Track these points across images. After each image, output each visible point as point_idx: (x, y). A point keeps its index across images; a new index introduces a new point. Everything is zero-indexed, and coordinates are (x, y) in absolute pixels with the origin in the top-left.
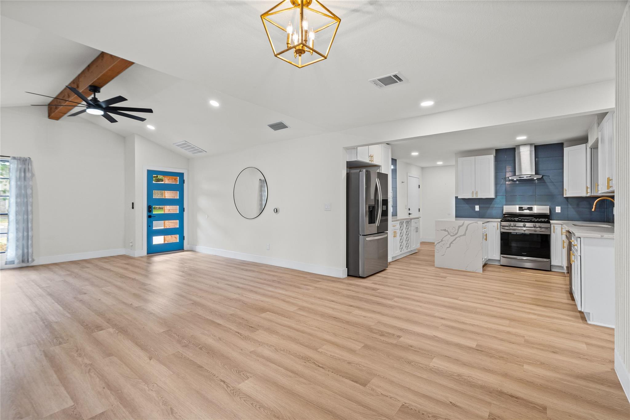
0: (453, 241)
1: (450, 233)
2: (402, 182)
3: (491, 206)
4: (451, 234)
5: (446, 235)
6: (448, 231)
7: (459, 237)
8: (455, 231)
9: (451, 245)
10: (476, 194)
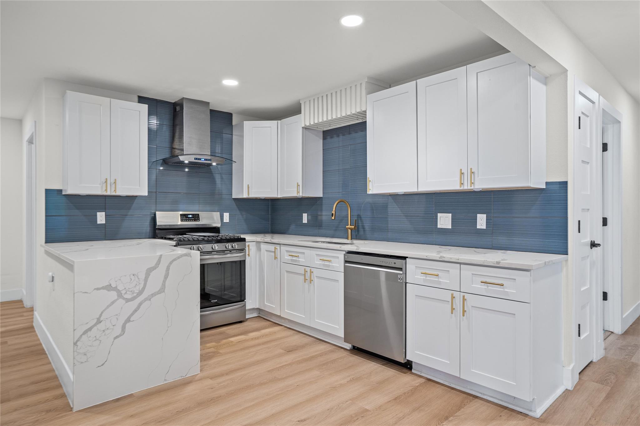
0: (132, 314)
1: (123, 292)
4: (126, 296)
5: (113, 303)
6: (118, 288)
7: (149, 299)
8: (138, 284)
9: (125, 328)
10: (113, 186)
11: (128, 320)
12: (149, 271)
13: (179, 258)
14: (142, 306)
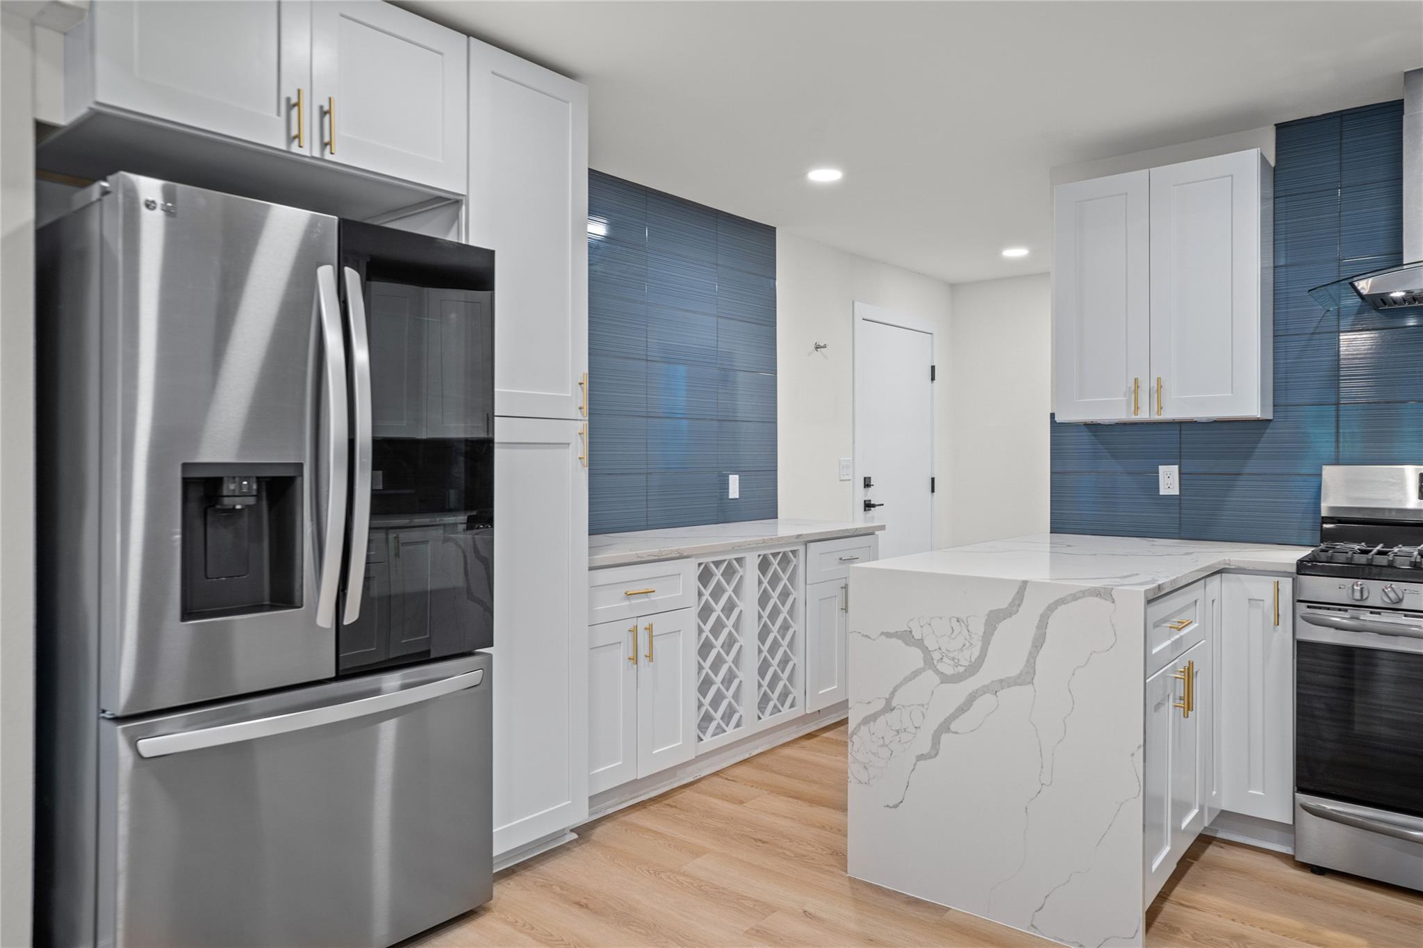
0: (954, 718)
1: (936, 656)
2: (818, 347)
3: (1247, 470)
4: (940, 667)
5: (916, 674)
6: (926, 643)
7: (993, 689)
8: (968, 644)
9: (939, 743)
10: (1156, 395)
11: (945, 727)
12: (995, 619)
13: (1075, 597)
14: (976, 704)
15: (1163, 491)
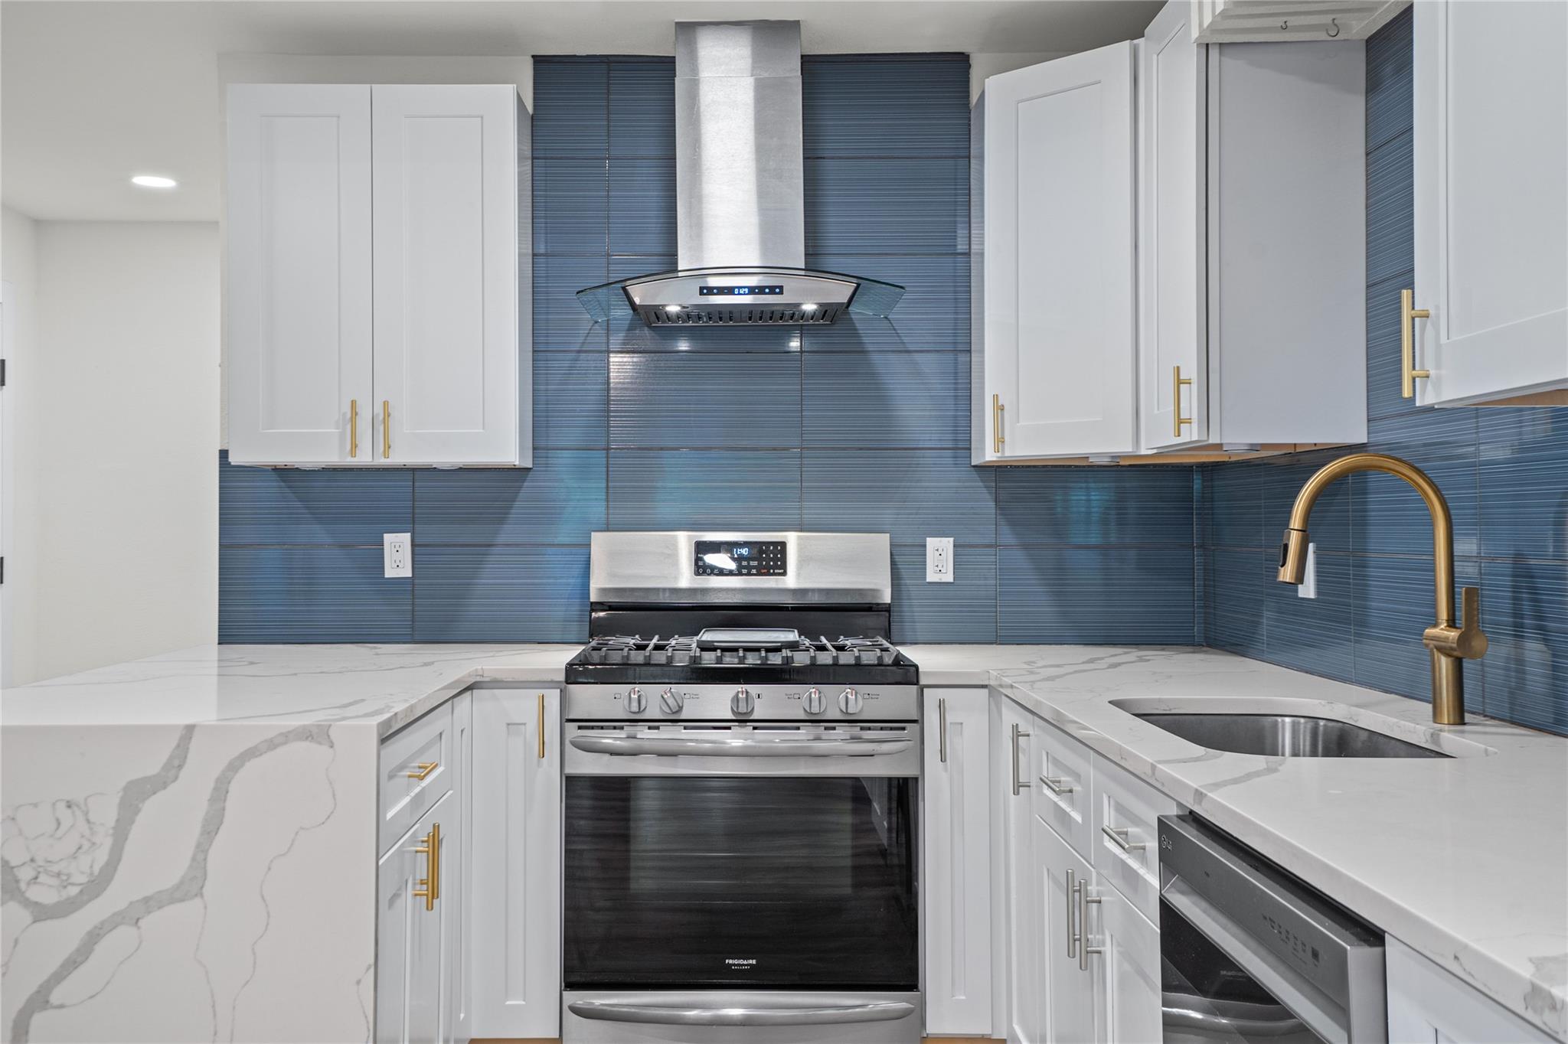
0: (58, 977)
1: (25, 874)
3: (501, 539)
4: (35, 894)
7: (132, 916)
8: (86, 845)
9: (27, 1032)
10: (382, 428)
11: (40, 1000)
12: (135, 795)
13: (272, 745)
14: (100, 949)
15: (390, 573)
